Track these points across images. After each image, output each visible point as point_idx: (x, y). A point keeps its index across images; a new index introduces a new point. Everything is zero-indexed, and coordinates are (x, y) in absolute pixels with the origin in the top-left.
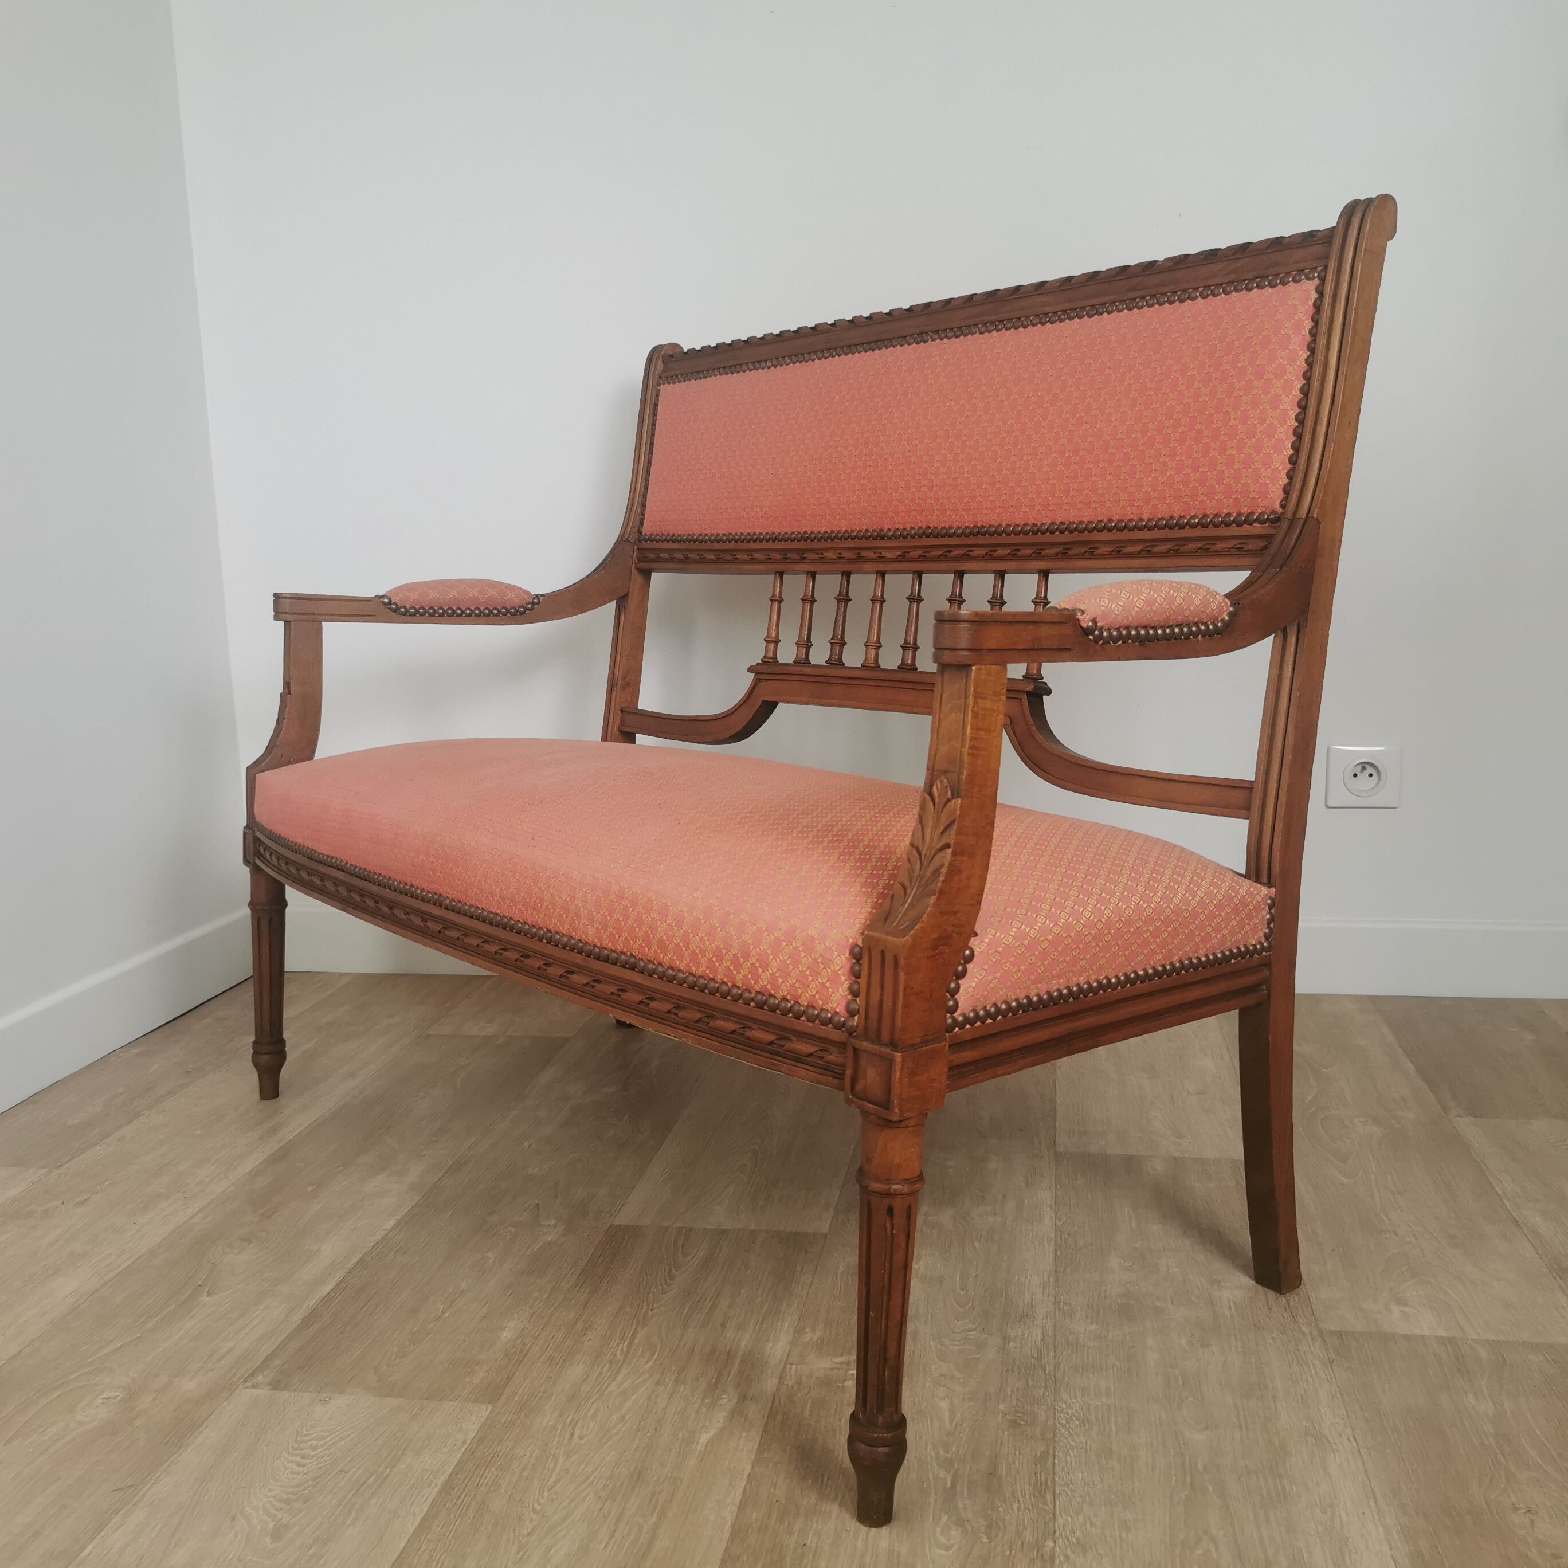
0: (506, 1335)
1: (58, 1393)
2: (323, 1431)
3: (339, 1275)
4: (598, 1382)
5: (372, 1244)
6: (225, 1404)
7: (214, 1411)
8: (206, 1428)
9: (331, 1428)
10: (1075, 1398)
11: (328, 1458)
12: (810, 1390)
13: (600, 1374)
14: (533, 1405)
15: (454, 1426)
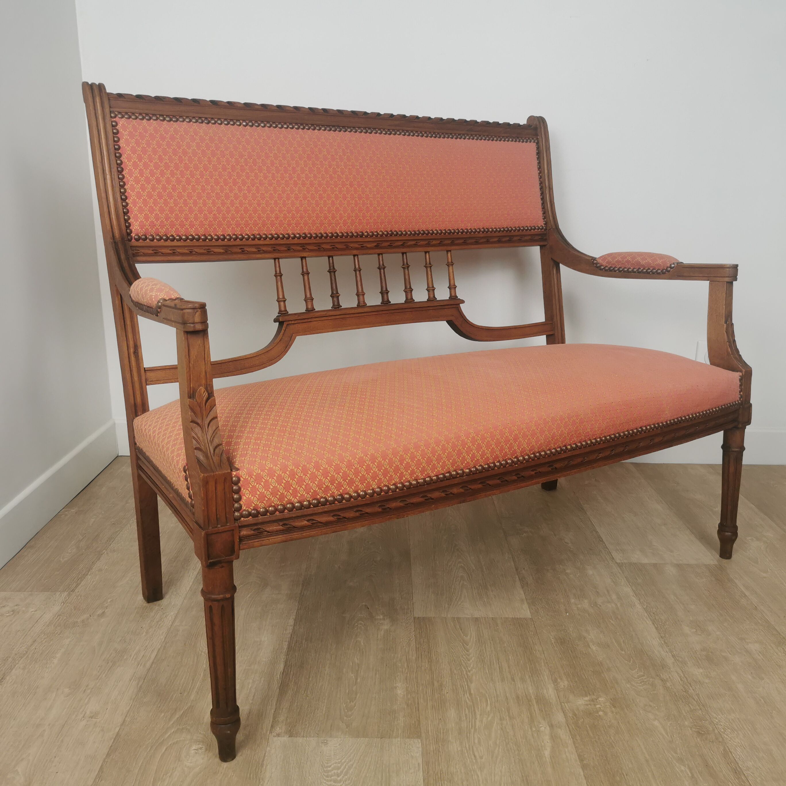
0: (400, 692)
1: (165, 748)
2: (336, 763)
3: (283, 657)
4: (468, 720)
5: (289, 635)
6: (268, 749)
7: (265, 755)
8: (267, 766)
9: (339, 761)
10: (719, 715)
11: (349, 781)
12: (584, 719)
13: (466, 715)
14: (442, 737)
15: (407, 755)
